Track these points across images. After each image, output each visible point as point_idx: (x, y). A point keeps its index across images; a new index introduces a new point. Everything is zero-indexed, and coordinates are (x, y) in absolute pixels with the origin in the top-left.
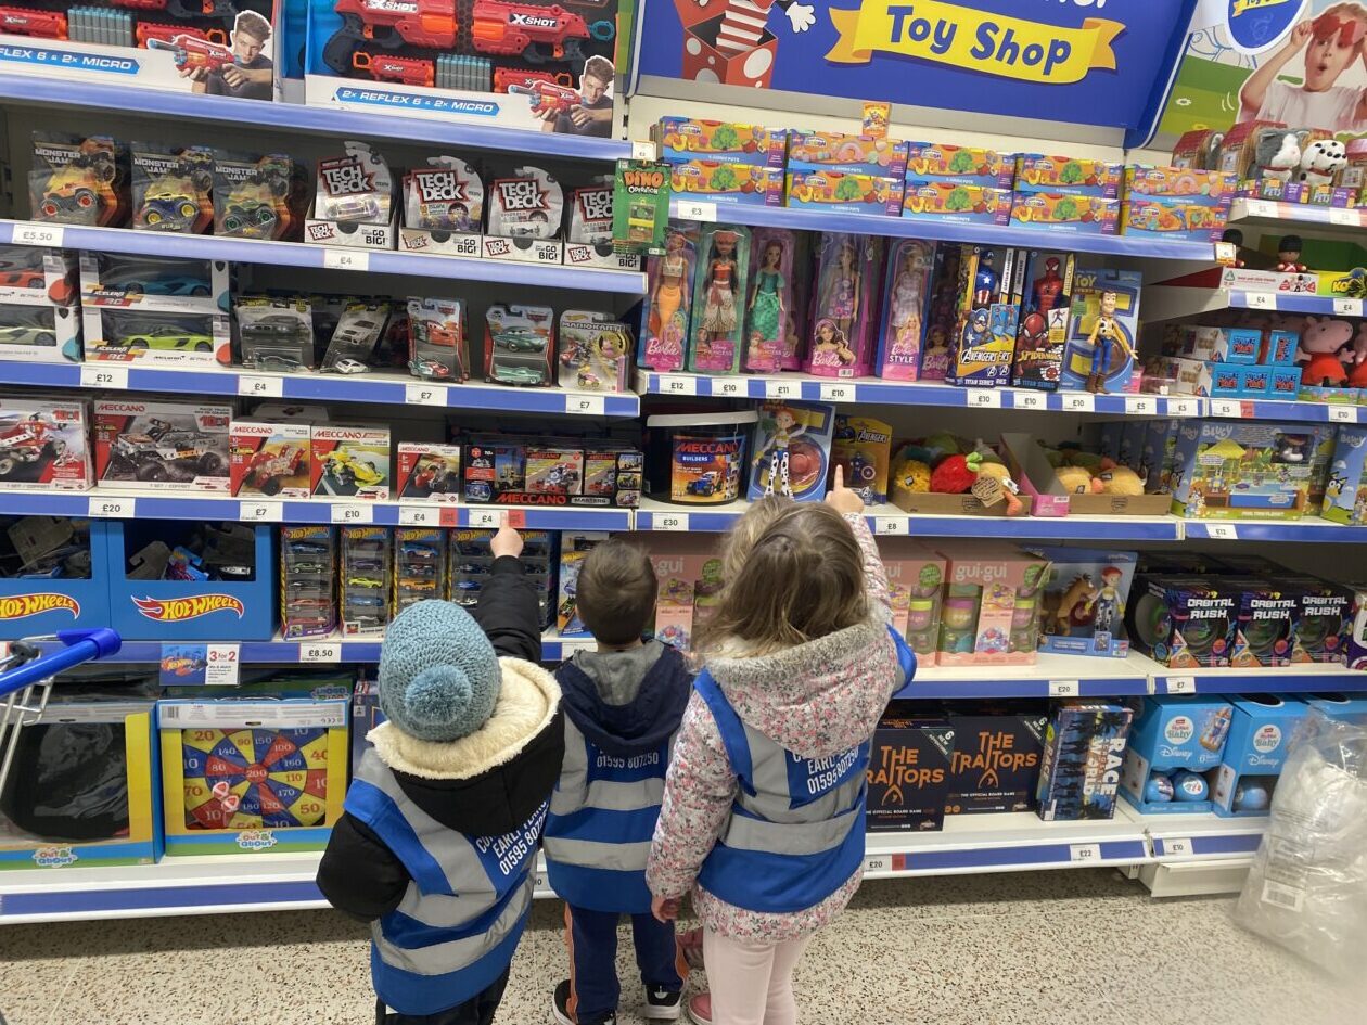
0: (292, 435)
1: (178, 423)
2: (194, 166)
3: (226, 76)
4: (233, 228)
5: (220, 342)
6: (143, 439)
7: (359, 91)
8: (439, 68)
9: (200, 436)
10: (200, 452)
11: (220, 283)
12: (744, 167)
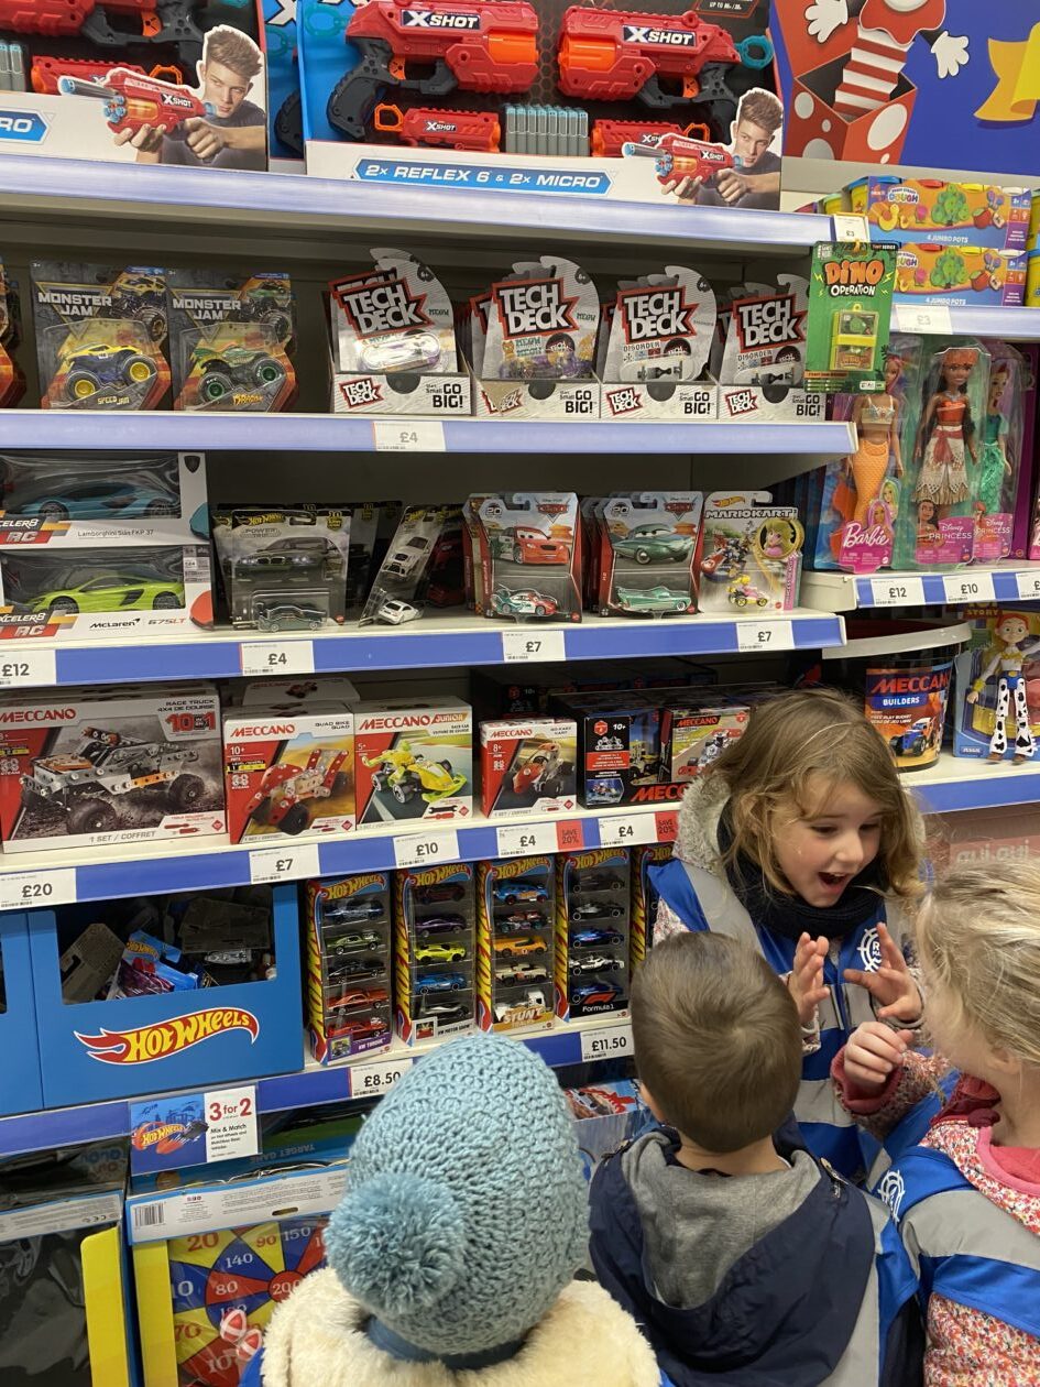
0: (327, 731)
1: (132, 731)
2: (137, 301)
3: (191, 140)
4: (213, 396)
5: (197, 589)
6: (75, 763)
7: (391, 165)
8: (510, 124)
9: (168, 749)
10: (170, 774)
11: (194, 490)
12: (976, 249)
